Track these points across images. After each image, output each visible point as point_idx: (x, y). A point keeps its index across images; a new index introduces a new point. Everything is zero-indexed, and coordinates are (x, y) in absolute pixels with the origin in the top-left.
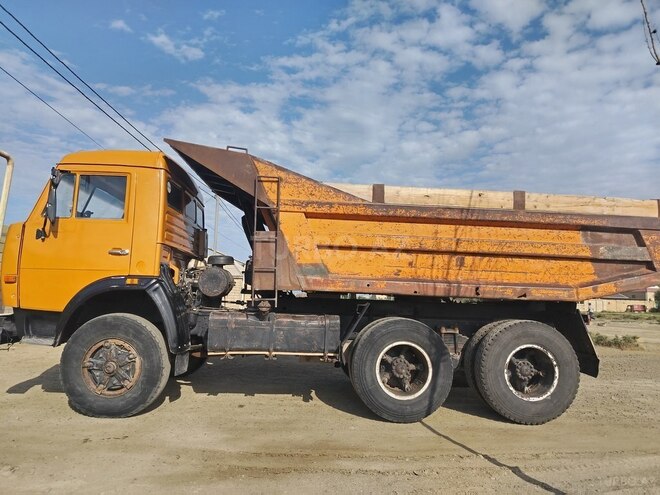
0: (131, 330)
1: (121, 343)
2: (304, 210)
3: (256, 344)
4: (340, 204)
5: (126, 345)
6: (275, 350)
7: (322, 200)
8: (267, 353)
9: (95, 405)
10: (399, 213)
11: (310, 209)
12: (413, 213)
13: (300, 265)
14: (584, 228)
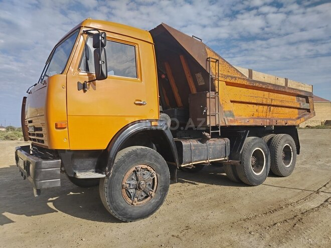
0: (153, 157)
1: (145, 167)
2: (225, 80)
3: (202, 157)
4: (239, 78)
5: (149, 168)
6: (210, 159)
7: (232, 75)
8: (205, 161)
9: (134, 214)
10: (257, 85)
11: (228, 80)
12: (261, 85)
13: (224, 111)
14: (298, 96)
